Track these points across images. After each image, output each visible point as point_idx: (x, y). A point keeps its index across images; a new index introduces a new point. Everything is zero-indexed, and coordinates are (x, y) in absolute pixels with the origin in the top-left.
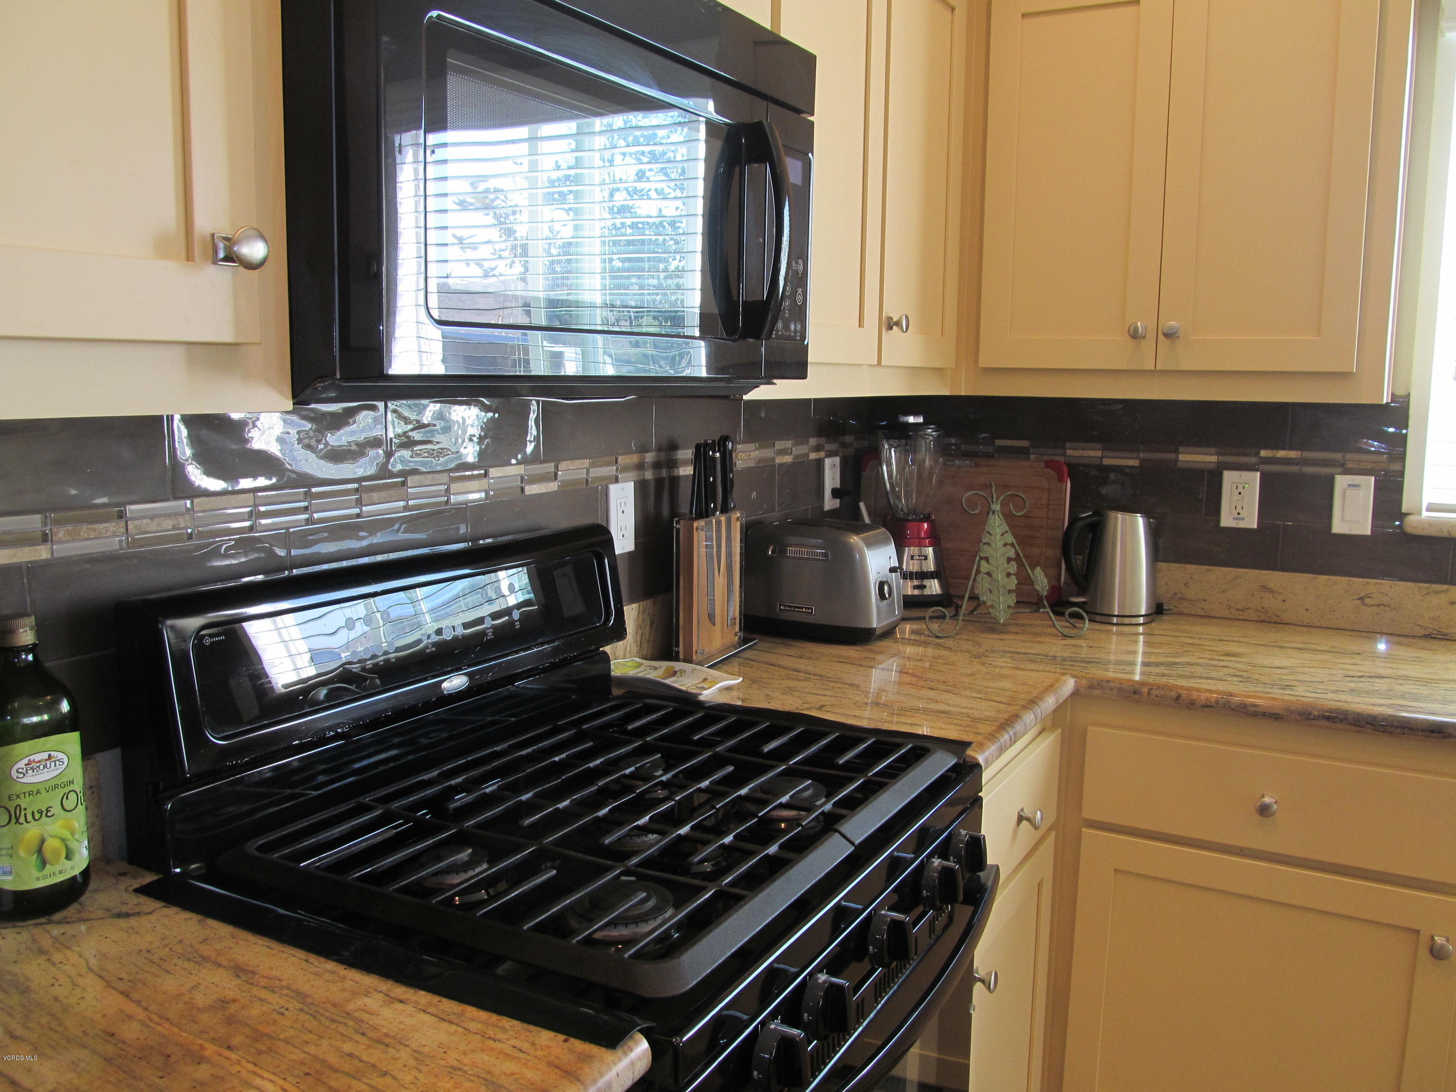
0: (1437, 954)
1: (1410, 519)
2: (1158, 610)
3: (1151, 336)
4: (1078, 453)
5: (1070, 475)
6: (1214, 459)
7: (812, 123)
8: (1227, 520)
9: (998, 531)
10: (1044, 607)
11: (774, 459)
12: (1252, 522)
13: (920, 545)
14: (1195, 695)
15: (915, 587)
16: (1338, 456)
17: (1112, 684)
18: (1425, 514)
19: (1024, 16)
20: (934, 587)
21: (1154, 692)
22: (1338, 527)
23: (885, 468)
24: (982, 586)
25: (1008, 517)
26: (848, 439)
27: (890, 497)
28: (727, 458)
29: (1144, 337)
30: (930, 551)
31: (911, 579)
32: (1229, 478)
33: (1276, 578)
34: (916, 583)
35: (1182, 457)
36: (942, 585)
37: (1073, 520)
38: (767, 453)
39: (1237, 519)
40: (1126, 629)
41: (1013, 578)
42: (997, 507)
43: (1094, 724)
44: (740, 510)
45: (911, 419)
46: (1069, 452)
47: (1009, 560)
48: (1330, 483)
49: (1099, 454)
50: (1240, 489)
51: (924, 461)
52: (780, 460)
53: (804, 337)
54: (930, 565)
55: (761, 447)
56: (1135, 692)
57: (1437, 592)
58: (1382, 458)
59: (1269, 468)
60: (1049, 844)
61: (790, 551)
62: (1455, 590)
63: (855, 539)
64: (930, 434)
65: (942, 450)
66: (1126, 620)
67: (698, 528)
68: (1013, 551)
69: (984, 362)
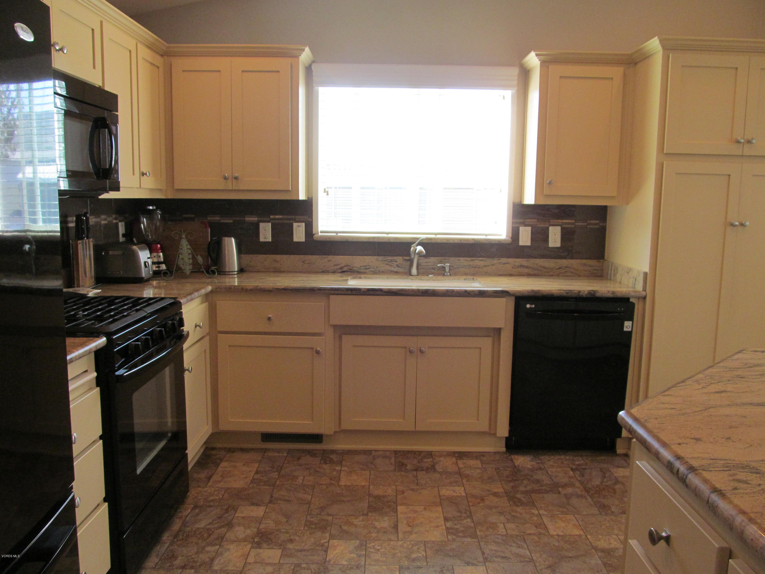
1: (316, 236)
2: (241, 270)
3: (230, 178)
4: (212, 219)
5: (209, 227)
6: (256, 219)
7: (117, 115)
8: (262, 239)
9: (185, 244)
10: (202, 269)
11: (101, 222)
12: (270, 239)
13: (157, 252)
14: (247, 287)
15: (157, 267)
16: (294, 217)
17: (223, 287)
18: (320, 234)
19: (183, 71)
20: (163, 267)
21: (235, 288)
22: (295, 239)
23: (142, 225)
24: (180, 263)
25: (189, 241)
26: (127, 215)
27: (145, 237)
28: (87, 219)
29: (228, 179)
30: (161, 254)
31: (155, 264)
32: (261, 225)
33: (278, 257)
34: (157, 265)
35: (246, 219)
36: (166, 266)
37: (211, 240)
38: (98, 220)
39: (265, 238)
40: (231, 276)
41: (191, 260)
42: (184, 236)
43: (219, 300)
44: (92, 238)
45: (151, 208)
46: (209, 218)
47: (189, 254)
48: (292, 225)
49: (219, 219)
50: (265, 229)
51: (157, 224)
52: (103, 222)
53: (118, 178)
54: (162, 259)
55: (96, 218)
57: (325, 258)
58: (306, 217)
59: (273, 221)
60: (207, 339)
61: (111, 253)
62: (330, 257)
63: (135, 247)
64: (159, 213)
65: (163, 218)
66: (231, 273)
67: (79, 243)
68: (190, 251)
69: (176, 187)
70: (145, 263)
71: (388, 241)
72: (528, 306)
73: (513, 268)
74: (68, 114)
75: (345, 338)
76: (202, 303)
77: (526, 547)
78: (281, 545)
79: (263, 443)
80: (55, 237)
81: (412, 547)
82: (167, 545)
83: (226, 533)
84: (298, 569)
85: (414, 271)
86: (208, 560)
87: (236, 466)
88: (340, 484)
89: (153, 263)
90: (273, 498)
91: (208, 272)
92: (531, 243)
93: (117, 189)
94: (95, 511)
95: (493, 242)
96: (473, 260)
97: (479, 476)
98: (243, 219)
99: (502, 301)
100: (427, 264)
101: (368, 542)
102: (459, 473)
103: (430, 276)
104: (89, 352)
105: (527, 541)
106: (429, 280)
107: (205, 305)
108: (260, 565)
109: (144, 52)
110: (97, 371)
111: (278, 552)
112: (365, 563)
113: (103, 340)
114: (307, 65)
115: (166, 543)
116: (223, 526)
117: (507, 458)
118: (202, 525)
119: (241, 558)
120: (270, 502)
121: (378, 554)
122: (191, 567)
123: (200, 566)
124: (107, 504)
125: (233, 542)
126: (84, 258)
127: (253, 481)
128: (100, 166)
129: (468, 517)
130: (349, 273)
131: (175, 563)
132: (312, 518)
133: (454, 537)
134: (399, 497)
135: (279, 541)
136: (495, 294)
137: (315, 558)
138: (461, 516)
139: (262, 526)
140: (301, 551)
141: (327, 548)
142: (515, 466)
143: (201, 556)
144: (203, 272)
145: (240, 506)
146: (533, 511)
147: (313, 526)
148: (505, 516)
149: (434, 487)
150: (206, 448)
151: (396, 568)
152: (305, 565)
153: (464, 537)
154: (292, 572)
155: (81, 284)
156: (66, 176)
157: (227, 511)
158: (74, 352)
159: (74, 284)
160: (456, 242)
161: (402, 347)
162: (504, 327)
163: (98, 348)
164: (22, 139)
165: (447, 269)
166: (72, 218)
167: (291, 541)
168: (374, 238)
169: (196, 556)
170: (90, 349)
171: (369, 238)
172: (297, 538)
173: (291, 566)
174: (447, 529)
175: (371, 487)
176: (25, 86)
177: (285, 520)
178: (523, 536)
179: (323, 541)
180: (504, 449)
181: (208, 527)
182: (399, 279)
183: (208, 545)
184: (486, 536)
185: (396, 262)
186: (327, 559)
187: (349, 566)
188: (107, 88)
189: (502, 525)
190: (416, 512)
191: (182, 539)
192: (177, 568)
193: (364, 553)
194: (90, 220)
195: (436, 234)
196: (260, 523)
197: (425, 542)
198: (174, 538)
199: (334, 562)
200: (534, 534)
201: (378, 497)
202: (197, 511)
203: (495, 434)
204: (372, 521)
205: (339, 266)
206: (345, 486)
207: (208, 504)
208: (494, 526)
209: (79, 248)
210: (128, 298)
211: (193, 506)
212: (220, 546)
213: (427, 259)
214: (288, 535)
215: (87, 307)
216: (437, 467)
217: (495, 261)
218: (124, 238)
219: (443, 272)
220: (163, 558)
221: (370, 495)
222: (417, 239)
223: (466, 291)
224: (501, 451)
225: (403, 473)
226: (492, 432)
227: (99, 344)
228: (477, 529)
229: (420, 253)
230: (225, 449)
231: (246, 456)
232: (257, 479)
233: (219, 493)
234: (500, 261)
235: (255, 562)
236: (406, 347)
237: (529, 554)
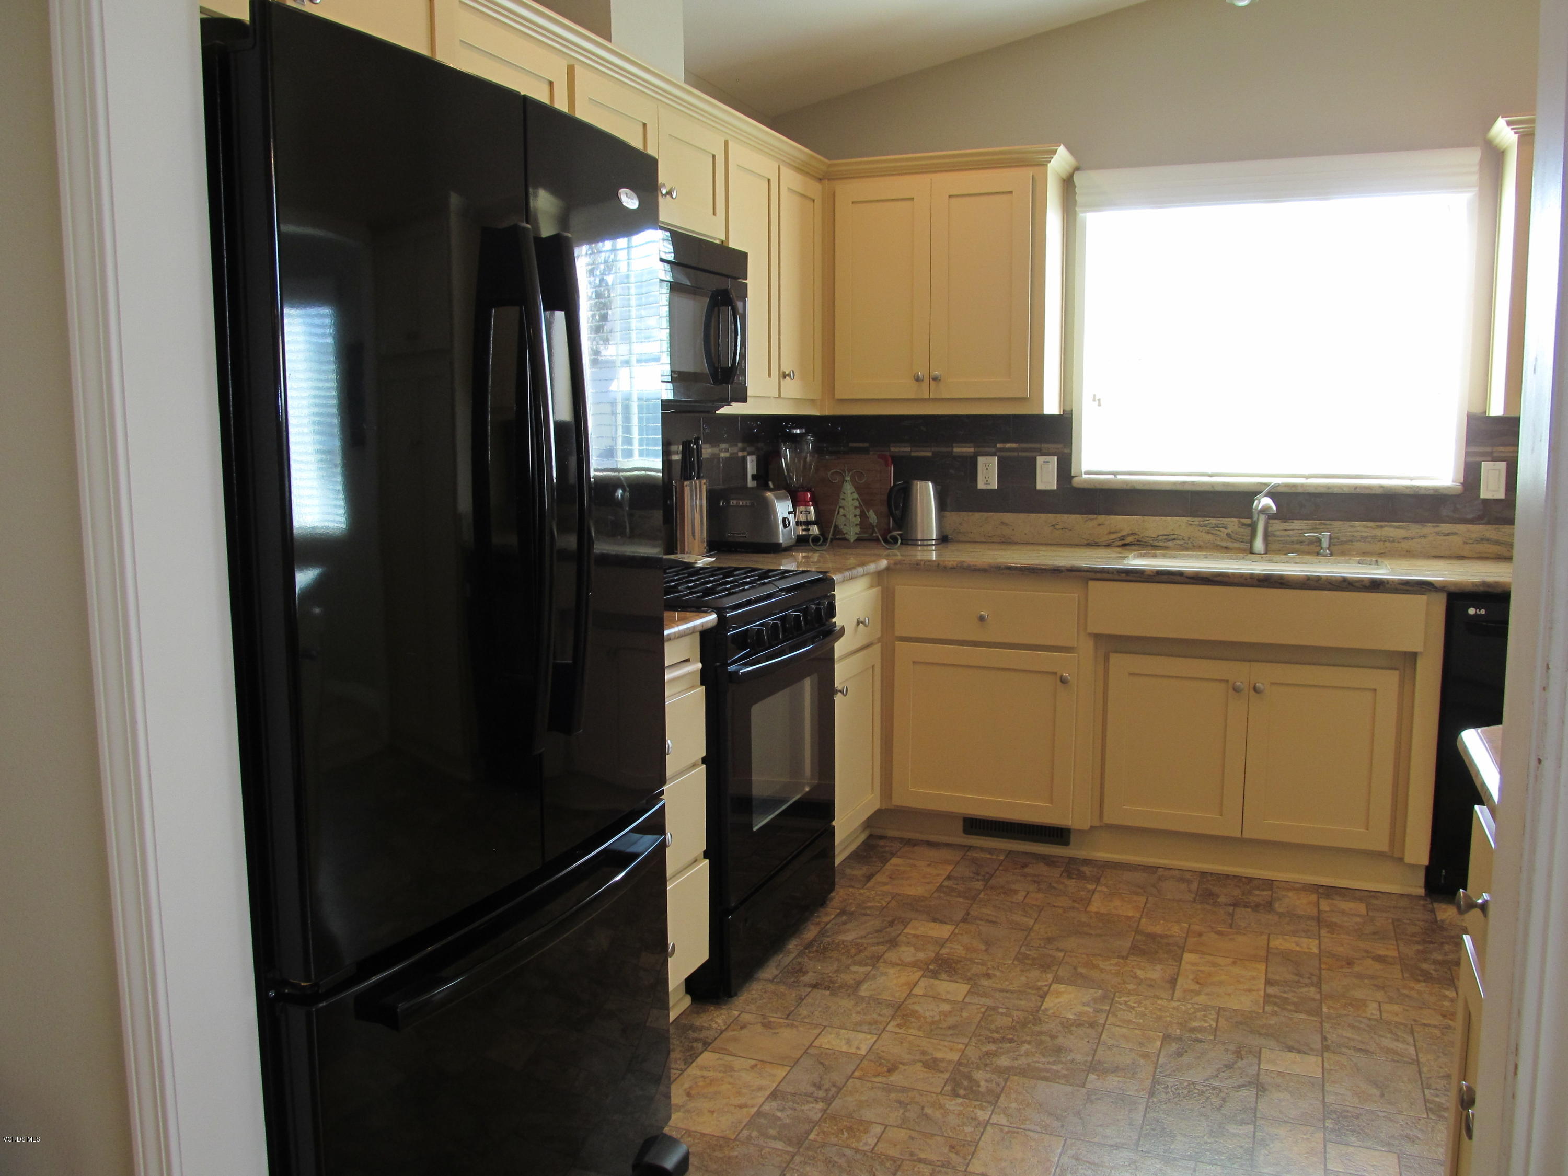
0: (1063, 681)
1: (1076, 479)
2: (943, 539)
3: (926, 379)
4: (897, 450)
5: (892, 463)
6: (972, 450)
7: (747, 284)
8: (981, 485)
9: (849, 492)
10: (876, 533)
11: (719, 454)
12: (994, 485)
13: (806, 505)
15: (804, 530)
16: (1038, 446)
17: (907, 562)
18: (1085, 476)
19: (853, 203)
20: (815, 530)
21: (927, 563)
22: (1040, 486)
23: (783, 460)
24: (840, 521)
25: (858, 489)
26: (760, 445)
27: (788, 478)
28: (699, 448)
29: (923, 380)
30: (812, 509)
31: (801, 525)
32: (981, 460)
33: (1008, 517)
34: (804, 527)
35: (955, 450)
36: (820, 529)
37: (895, 485)
38: (716, 450)
39: (987, 484)
40: (925, 548)
41: (858, 517)
42: (848, 478)
43: (897, 583)
44: (706, 478)
45: (798, 431)
46: (892, 449)
47: (856, 508)
48: (1034, 461)
49: (909, 449)
50: (987, 467)
51: (806, 458)
52: (723, 455)
53: (745, 382)
54: (813, 517)
55: (712, 447)
56: (917, 564)
57: (1091, 519)
58: (1060, 446)
59: (1003, 454)
60: (877, 648)
61: (732, 502)
62: (1102, 518)
63: (769, 494)
64: (810, 440)
65: (818, 450)
66: (925, 543)
67: (686, 486)
68: (858, 502)
69: (837, 397)
70: (784, 519)
71: (1212, 489)
72: (1472, 611)
73: (1465, 543)
74: (674, 287)
75: (1114, 658)
76: (872, 587)
77: (1412, 1042)
78: (970, 979)
79: (965, 835)
80: (654, 478)
81: (1195, 1012)
82: (793, 955)
83: (886, 951)
84: (992, 1013)
85: (1259, 544)
86: (852, 982)
87: (915, 866)
88: (1088, 909)
89: (798, 523)
90: (970, 916)
91: (886, 541)
92: (1506, 495)
93: (742, 397)
94: (690, 867)
95: (1422, 492)
96: (1382, 527)
97: (1356, 927)
98: (950, 449)
99: (1420, 601)
100: (1287, 533)
101: (1117, 994)
102: (1319, 920)
103: (1290, 555)
104: (692, 631)
105: (1416, 1034)
106: (1287, 562)
107: (875, 591)
108: (932, 999)
109: (791, 179)
110: (701, 661)
111: (964, 988)
112: (1106, 1021)
113: (711, 618)
114: (1065, 177)
115: (793, 953)
116: (882, 943)
117: (1424, 906)
118: (849, 937)
119: (905, 987)
120: (964, 920)
121: (1131, 1012)
122: (825, 988)
123: (840, 987)
124: (707, 861)
125: (894, 965)
126: (692, 510)
127: (940, 888)
128: (719, 362)
129: (1312, 984)
130: (1136, 548)
131: (802, 979)
132: (1030, 950)
133: (1276, 1009)
134: (1192, 940)
135: (969, 974)
136: (1405, 587)
137: (1023, 1003)
138: (1299, 982)
139: (944, 951)
140: (1002, 991)
141: (1046, 994)
142: (1436, 921)
143: (842, 976)
144: (877, 540)
145: (913, 921)
146: (1447, 993)
147: (1029, 962)
148: (1386, 992)
149: (1262, 934)
150: (870, 836)
151: (1159, 1036)
152: (1004, 1010)
153: (1296, 1012)
154: (981, 1015)
155: (686, 550)
156: (669, 379)
157: (891, 924)
158: (673, 627)
159: (677, 550)
160: (1346, 490)
161: (1221, 681)
162: (1422, 651)
163: (706, 627)
164: (618, 326)
165: (1325, 544)
166: (677, 447)
167: (988, 976)
168: (1184, 483)
169: (835, 975)
170: (694, 627)
171: (1175, 483)
172: (998, 974)
173: (981, 1008)
174: (1267, 996)
175: (1143, 920)
176: (622, 242)
177: (983, 947)
178: (1412, 1025)
179: (1039, 984)
180: (1421, 891)
181: (859, 941)
182: (1227, 558)
183: (855, 964)
184: (1339, 1016)
185: (1226, 528)
186: (1043, 1008)
187: (1078, 1022)
188: (732, 245)
189: (1375, 1005)
190: (1215, 965)
191: (817, 951)
192: (805, 986)
193: (1108, 1008)
194: (703, 451)
195: (1307, 477)
196: (942, 946)
197: (1219, 1008)
198: (806, 948)
199: (1054, 1013)
200: (1435, 1026)
201: (1153, 937)
202: (844, 918)
203: (1401, 859)
204: (1133, 967)
205: (1119, 535)
206: (1097, 913)
207: (863, 911)
208: (1359, 1005)
209: (686, 492)
210: (754, 570)
211: (838, 911)
212: (874, 966)
213: (1287, 524)
214: (985, 968)
215: (693, 578)
216: (1276, 905)
217: (1429, 529)
218: (756, 482)
219: (1317, 549)
220: (785, 970)
221: (1137, 931)
222: (1266, 485)
223: (1345, 580)
224: (1414, 894)
225: (1208, 907)
226: (1396, 855)
227: (707, 622)
228: (1323, 1004)
229: (1264, 510)
230: (901, 840)
231: (933, 854)
232: (947, 887)
233: (882, 899)
234: (1437, 529)
235: (924, 995)
236: (1227, 681)
237: (1413, 1052)
